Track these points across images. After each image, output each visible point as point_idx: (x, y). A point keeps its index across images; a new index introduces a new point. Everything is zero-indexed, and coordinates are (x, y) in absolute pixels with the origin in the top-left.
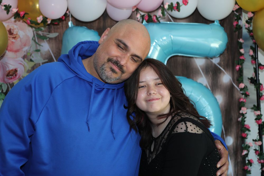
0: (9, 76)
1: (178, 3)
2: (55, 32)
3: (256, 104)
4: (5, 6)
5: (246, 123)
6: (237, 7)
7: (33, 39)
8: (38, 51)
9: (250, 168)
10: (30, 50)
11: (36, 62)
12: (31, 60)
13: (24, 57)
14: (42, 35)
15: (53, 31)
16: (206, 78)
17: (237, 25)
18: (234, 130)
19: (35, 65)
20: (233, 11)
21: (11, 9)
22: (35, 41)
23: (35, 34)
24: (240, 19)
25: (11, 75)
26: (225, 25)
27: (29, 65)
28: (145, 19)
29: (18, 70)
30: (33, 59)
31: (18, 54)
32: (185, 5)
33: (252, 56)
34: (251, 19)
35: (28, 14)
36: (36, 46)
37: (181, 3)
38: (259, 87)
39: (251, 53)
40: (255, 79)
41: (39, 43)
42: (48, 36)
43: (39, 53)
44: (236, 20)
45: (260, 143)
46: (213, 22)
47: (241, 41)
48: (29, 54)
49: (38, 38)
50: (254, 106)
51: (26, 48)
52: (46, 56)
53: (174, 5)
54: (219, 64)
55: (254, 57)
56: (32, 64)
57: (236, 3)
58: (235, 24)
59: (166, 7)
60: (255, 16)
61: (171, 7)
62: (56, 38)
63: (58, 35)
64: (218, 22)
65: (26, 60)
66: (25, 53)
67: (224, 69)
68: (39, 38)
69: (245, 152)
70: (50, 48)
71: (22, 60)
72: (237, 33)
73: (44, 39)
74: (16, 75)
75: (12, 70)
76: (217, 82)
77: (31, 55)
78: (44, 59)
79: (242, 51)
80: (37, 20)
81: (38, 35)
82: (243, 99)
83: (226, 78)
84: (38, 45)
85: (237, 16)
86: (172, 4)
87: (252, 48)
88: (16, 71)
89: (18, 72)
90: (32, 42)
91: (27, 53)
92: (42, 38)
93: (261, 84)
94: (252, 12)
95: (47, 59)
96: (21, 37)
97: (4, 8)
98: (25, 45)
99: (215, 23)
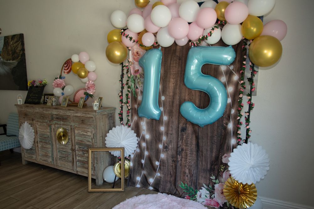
0: (135, 73)
5: (242, 103)
9: (240, 126)
16: (226, 77)
17: (244, 48)
18: (236, 106)
20: (242, 40)
21: (132, 39)
24: (246, 44)
33: (251, 66)
34: (250, 44)
38: (252, 84)
39: (250, 64)
40: (251, 79)
45: (248, 114)
50: (248, 93)
54: (233, 70)
61: (203, 38)
64: (232, 46)
67: (235, 72)
69: (239, 118)
75: (137, 70)
76: (231, 80)
79: (244, 63)
82: (242, 90)
83: (236, 78)
86: (204, 36)
89: (139, 71)
94: (252, 40)
99: (230, 47)
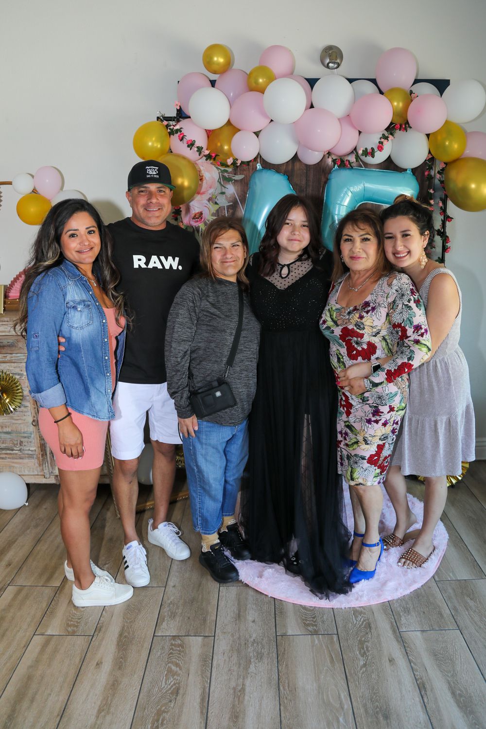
0: (195, 219)
1: (373, 149)
2: (240, 174)
3: (441, 257)
4: (197, 147)
6: (430, 157)
7: (218, 181)
8: (223, 193)
10: (215, 193)
11: (221, 205)
12: (216, 203)
13: (210, 200)
14: (227, 177)
15: (239, 173)
17: (428, 175)
19: (220, 208)
20: (426, 160)
21: (203, 150)
22: (220, 183)
23: (221, 176)
25: (197, 218)
26: (416, 174)
27: (214, 208)
28: (337, 164)
29: (204, 212)
30: (217, 202)
31: (203, 196)
32: (380, 151)
33: (441, 208)
34: (443, 170)
35: (219, 156)
36: (222, 189)
37: (376, 149)
38: (446, 239)
39: (441, 204)
40: (442, 231)
41: (224, 186)
42: (234, 178)
43: (224, 195)
44: (428, 169)
46: (406, 170)
47: (431, 191)
48: (214, 197)
49: (223, 181)
51: (211, 191)
52: (231, 199)
53: (369, 151)
55: (443, 208)
56: (217, 207)
57: (430, 152)
58: (426, 173)
59: (360, 152)
60: (447, 167)
61: (366, 153)
62: (241, 180)
63: (244, 177)
64: (411, 170)
65: (211, 202)
66: (210, 196)
68: (225, 179)
70: (235, 190)
71: (208, 203)
72: (427, 183)
73: (229, 182)
74: (201, 218)
75: (198, 213)
77: (216, 198)
78: (229, 203)
79: (432, 202)
80: (227, 163)
81: (223, 176)
84: (223, 187)
85: (429, 166)
86: (366, 149)
87: (441, 199)
88: (201, 214)
89: (203, 215)
90: (217, 184)
91: (213, 195)
92: (228, 180)
93: (447, 237)
94: (445, 163)
95: (232, 202)
96: (207, 178)
97: (196, 149)
98: (210, 188)
99: (408, 171)
